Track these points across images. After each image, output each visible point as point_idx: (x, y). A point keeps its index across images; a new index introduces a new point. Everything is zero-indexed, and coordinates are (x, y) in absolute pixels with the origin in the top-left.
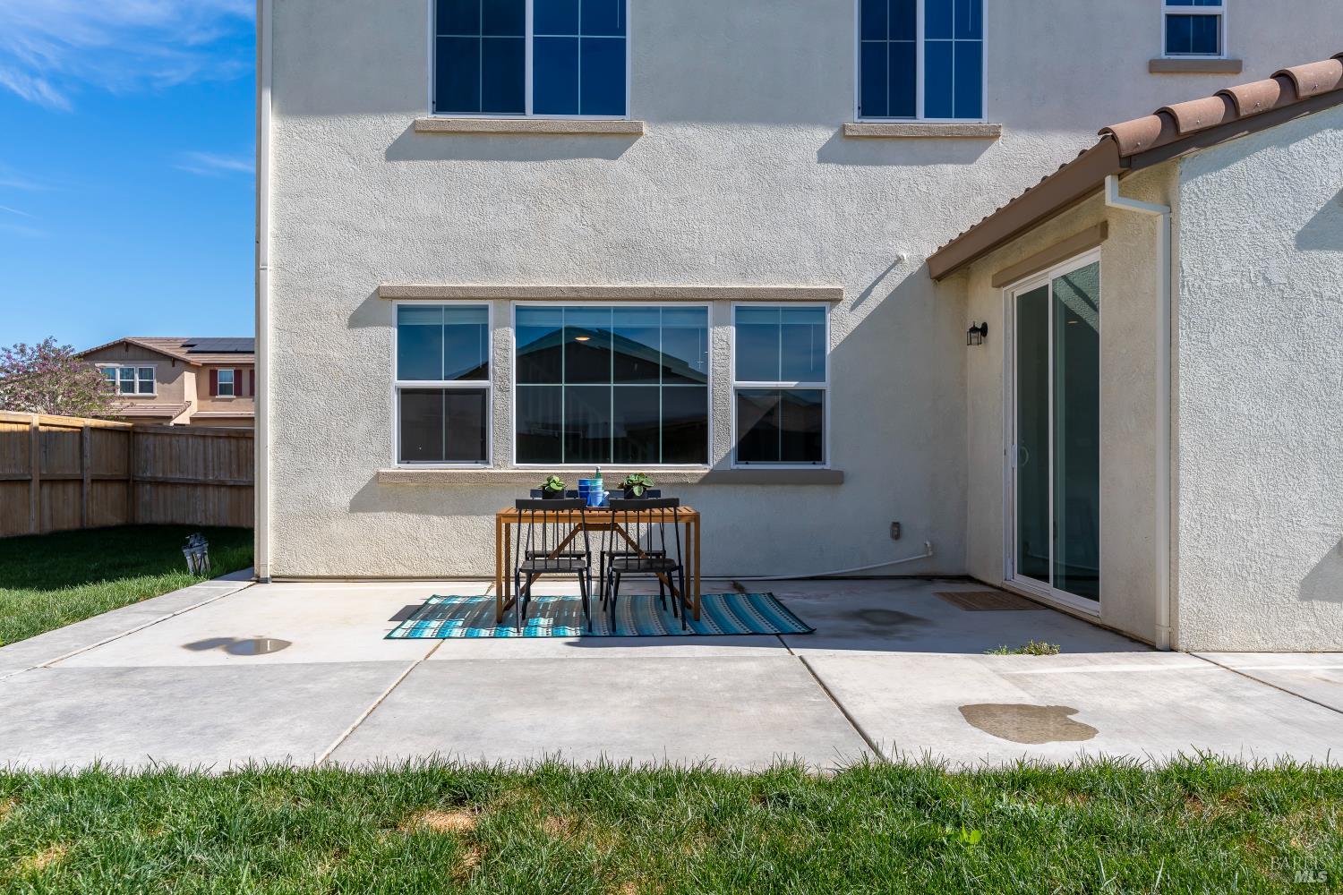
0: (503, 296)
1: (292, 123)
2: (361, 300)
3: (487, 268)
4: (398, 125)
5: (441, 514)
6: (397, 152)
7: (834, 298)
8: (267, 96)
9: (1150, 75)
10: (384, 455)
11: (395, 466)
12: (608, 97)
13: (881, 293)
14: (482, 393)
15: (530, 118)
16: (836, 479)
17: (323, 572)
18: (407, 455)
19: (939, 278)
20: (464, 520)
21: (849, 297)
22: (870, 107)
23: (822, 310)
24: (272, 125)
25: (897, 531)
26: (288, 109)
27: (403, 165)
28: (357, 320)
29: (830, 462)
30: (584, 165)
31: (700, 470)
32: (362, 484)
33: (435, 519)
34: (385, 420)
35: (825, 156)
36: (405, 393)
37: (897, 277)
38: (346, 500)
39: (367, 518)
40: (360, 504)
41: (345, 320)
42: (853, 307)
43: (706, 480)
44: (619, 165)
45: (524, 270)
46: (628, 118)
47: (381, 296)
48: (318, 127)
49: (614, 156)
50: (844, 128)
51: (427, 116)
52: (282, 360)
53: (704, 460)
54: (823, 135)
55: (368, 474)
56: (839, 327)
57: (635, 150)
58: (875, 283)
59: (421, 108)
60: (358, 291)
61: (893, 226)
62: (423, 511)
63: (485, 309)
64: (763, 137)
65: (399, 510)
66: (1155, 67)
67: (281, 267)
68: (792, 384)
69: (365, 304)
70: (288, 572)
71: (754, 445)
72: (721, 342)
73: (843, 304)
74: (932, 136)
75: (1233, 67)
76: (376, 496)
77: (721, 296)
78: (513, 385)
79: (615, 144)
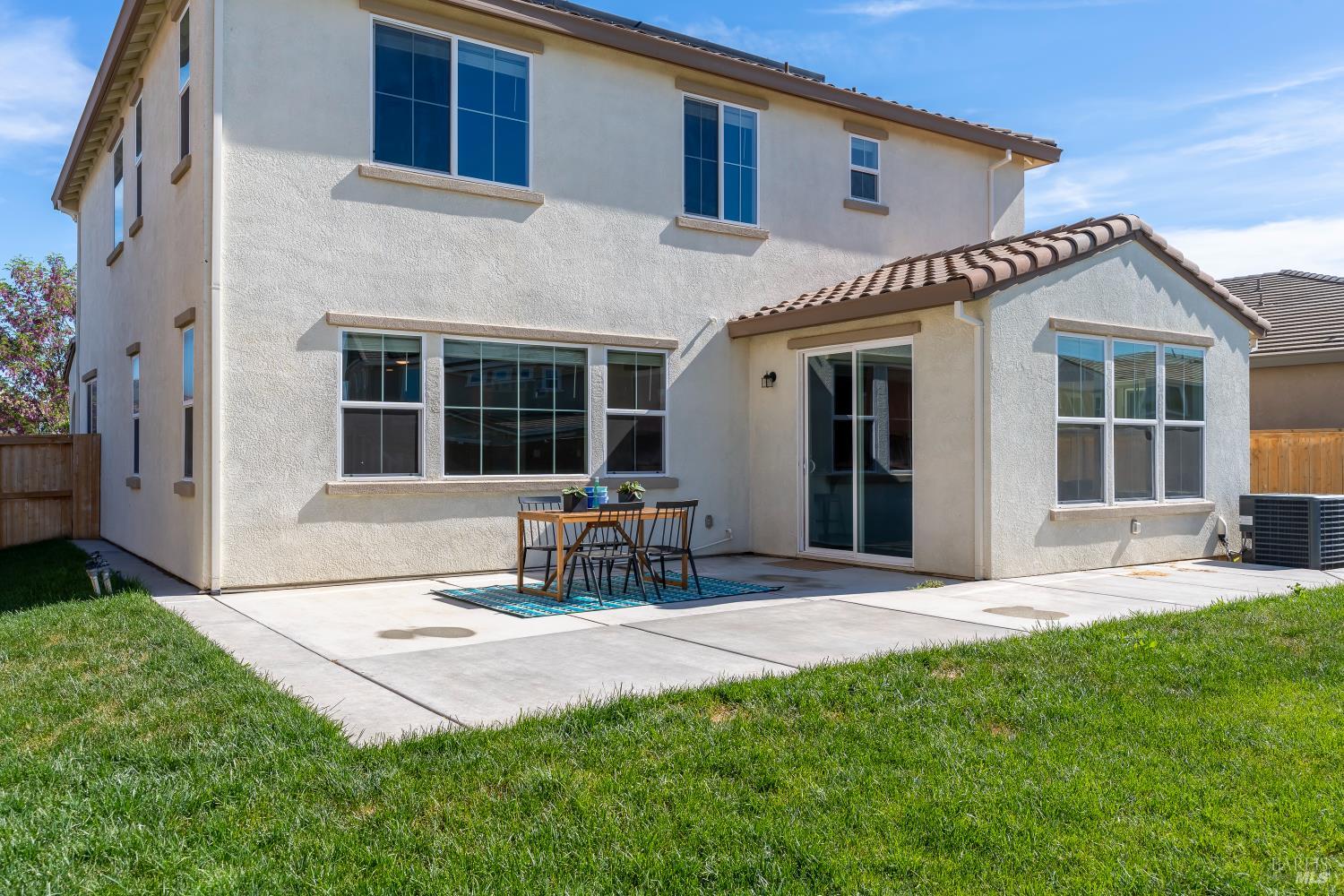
0: (436, 329)
2: (310, 325)
3: (421, 304)
4: (345, 168)
5: (382, 521)
6: (340, 192)
7: (672, 347)
8: (218, 121)
9: (843, 210)
10: (330, 470)
11: (339, 479)
12: (515, 171)
13: (699, 345)
14: (415, 413)
15: (454, 178)
16: (672, 484)
17: (272, 581)
18: (350, 469)
19: (735, 337)
20: (401, 527)
21: (682, 347)
22: (691, 207)
23: (662, 357)
24: (223, 150)
25: (710, 522)
26: (238, 137)
27: (348, 204)
28: (305, 344)
29: (668, 471)
30: (498, 224)
31: (583, 478)
32: (308, 498)
33: (376, 526)
34: (331, 438)
35: (665, 239)
36: (347, 411)
37: (709, 335)
38: (294, 511)
39: (315, 527)
40: (308, 515)
41: (294, 342)
42: (683, 355)
44: (524, 227)
45: (452, 308)
46: (530, 189)
47: (329, 322)
48: (268, 160)
49: (520, 219)
50: (677, 219)
51: (369, 163)
52: (232, 378)
53: (585, 471)
54: (663, 224)
55: (317, 486)
56: (675, 369)
57: (536, 216)
58: (696, 338)
59: (362, 154)
60: (307, 316)
61: (706, 296)
62: (366, 520)
63: (418, 340)
64: (624, 219)
65: (344, 519)
66: (847, 204)
68: (644, 412)
69: (314, 328)
70: (237, 583)
71: (617, 461)
72: (598, 377)
73: (677, 353)
74: (730, 234)
75: (884, 211)
76: (323, 508)
77: (598, 341)
78: (442, 407)
79: (521, 210)
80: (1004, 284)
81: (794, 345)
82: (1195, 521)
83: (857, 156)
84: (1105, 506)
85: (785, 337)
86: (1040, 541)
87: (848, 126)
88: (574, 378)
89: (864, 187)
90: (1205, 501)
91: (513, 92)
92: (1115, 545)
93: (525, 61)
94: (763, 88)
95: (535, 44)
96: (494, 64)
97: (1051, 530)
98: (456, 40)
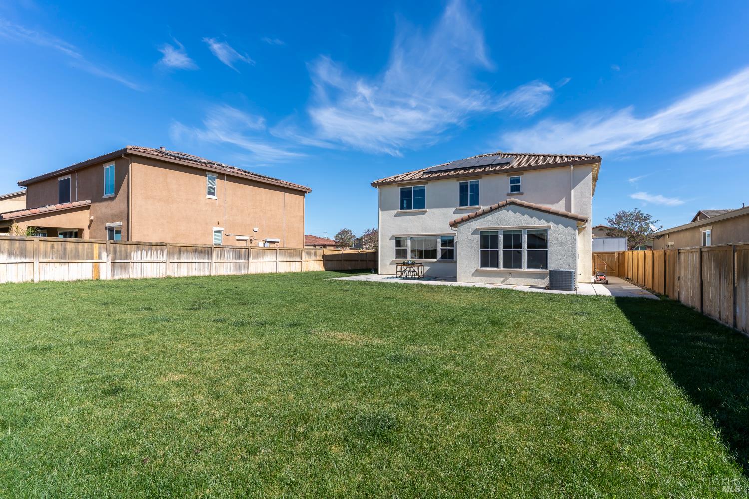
0: (409, 235)
1: (383, 212)
3: (407, 231)
4: (395, 211)
6: (395, 215)
7: (455, 235)
10: (394, 258)
12: (423, 205)
14: (406, 249)
15: (412, 210)
17: (386, 274)
18: (397, 258)
22: (461, 204)
23: (453, 237)
24: (380, 213)
27: (396, 217)
29: (455, 260)
30: (420, 216)
31: (435, 260)
32: (391, 262)
34: (394, 253)
35: (454, 212)
36: (396, 249)
38: (389, 264)
39: (392, 266)
40: (391, 264)
41: (390, 239)
43: (437, 262)
44: (424, 216)
45: (412, 231)
46: (426, 209)
47: (393, 236)
48: (386, 212)
50: (457, 208)
51: (399, 210)
52: (382, 245)
54: (454, 209)
55: (392, 260)
56: (456, 238)
57: (427, 213)
60: (391, 235)
63: (407, 237)
64: (445, 210)
66: (508, 195)
67: (381, 232)
68: (449, 248)
70: (382, 273)
71: (443, 257)
72: (439, 241)
74: (470, 209)
75: (522, 193)
76: (393, 263)
77: (439, 234)
78: (410, 248)
79: (424, 213)
82: (542, 277)
83: (512, 182)
84: (498, 270)
86: (473, 275)
87: (508, 175)
88: (433, 241)
89: (515, 189)
90: (547, 270)
91: (423, 192)
92: (502, 279)
93: (425, 186)
94: (480, 175)
95: (427, 183)
96: (419, 189)
97: (477, 274)
98: (412, 186)
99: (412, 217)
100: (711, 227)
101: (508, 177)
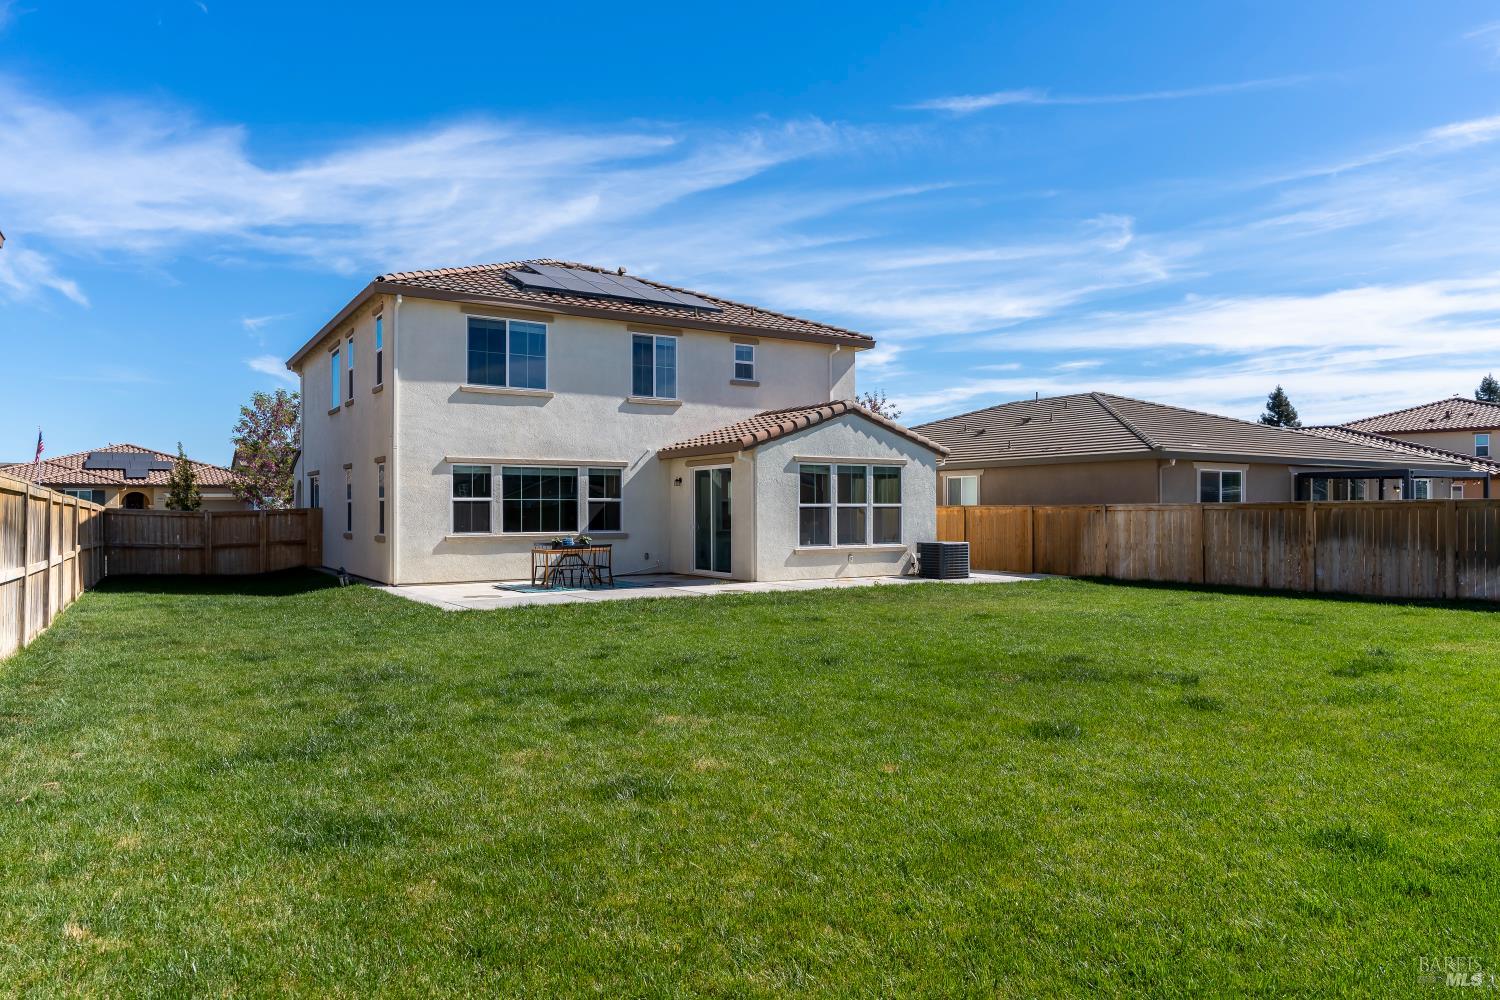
0: (498, 462)
1: (407, 384)
2: (438, 463)
3: (492, 450)
4: (454, 388)
5: (472, 555)
6: (453, 399)
7: (625, 466)
8: (396, 371)
9: (730, 386)
10: (447, 530)
11: (452, 535)
12: (538, 380)
13: (641, 464)
14: (488, 503)
15: (508, 388)
16: (625, 536)
18: (457, 529)
19: (661, 459)
20: (481, 557)
21: (630, 465)
22: (637, 391)
23: (620, 470)
24: (398, 384)
25: (647, 556)
26: (403, 378)
27: (455, 405)
28: (436, 471)
29: (623, 530)
30: (530, 409)
31: (575, 534)
32: (438, 543)
33: (469, 557)
34: (448, 516)
35: (621, 409)
36: (455, 502)
37: (647, 459)
38: (431, 549)
39: (441, 557)
40: (438, 551)
41: (431, 472)
42: (632, 470)
43: (578, 538)
44: (543, 410)
45: (506, 452)
46: (547, 390)
47: (446, 461)
48: (418, 386)
49: (542, 406)
50: (628, 400)
51: (466, 385)
52: (403, 489)
53: (576, 530)
54: (620, 401)
55: (441, 538)
56: (627, 477)
57: (550, 404)
58: (639, 460)
59: (462, 381)
60: (437, 459)
61: (645, 438)
62: (465, 553)
63: (490, 468)
64: (598, 400)
65: (454, 553)
66: (732, 383)
67: (402, 448)
68: (609, 499)
70: (405, 582)
71: (595, 524)
72: (583, 481)
73: (628, 468)
74: (659, 404)
75: (757, 384)
76: (444, 548)
77: (583, 464)
78: (501, 500)
79: (542, 401)
80: (763, 442)
81: (689, 464)
82: (895, 556)
83: (739, 355)
84: (831, 548)
85: (686, 460)
86: (788, 563)
87: (733, 340)
88: (569, 482)
89: (744, 372)
90: (902, 545)
91: (538, 343)
92: (838, 567)
93: (544, 327)
94: (678, 327)
95: (549, 318)
96: (528, 330)
97: (795, 559)
98: (508, 321)
99: (506, 410)
100: (981, 472)
101: (731, 344)
